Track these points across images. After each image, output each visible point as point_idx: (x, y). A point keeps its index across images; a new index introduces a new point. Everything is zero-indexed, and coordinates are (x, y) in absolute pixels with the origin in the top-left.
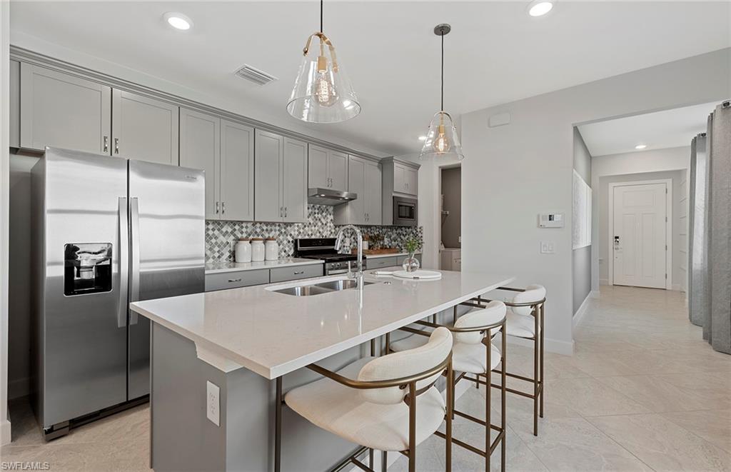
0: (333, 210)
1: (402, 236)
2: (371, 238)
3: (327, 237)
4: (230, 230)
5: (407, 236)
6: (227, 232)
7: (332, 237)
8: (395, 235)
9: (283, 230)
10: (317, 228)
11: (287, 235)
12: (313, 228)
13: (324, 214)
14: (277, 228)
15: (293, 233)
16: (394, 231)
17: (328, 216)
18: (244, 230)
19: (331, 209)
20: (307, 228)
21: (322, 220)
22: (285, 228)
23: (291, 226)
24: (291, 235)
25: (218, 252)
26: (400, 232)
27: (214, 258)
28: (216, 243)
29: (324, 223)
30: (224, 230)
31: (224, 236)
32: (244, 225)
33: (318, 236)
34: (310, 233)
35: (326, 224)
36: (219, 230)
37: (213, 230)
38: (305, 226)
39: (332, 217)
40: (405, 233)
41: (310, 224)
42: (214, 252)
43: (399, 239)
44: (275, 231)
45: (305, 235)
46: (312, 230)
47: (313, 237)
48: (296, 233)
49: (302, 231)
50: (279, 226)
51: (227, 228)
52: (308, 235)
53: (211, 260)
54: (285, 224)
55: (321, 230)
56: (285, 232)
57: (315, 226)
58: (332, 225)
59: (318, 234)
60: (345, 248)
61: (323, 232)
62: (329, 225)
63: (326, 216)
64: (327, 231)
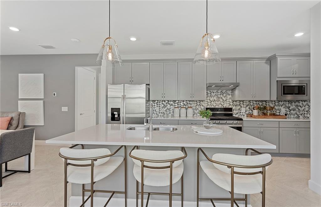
0: (231, 93)
1: (299, 108)
2: (258, 108)
3: (227, 107)
5: (304, 108)
7: (230, 107)
8: (294, 107)
9: (198, 104)
10: (219, 102)
11: (201, 106)
12: (217, 102)
13: (225, 95)
14: (195, 103)
15: (204, 105)
16: (293, 104)
17: (228, 96)
19: (230, 92)
20: (212, 102)
21: (223, 98)
22: (199, 103)
23: (203, 102)
24: (203, 106)
26: (298, 104)
29: (225, 99)
33: (220, 106)
34: (215, 105)
35: (226, 100)
38: (211, 102)
39: (230, 96)
40: (301, 105)
41: (215, 100)
43: (297, 110)
44: (194, 104)
45: (211, 106)
46: (216, 103)
47: (217, 107)
48: (205, 105)
49: (209, 104)
50: (196, 101)
52: (214, 106)
54: (199, 101)
55: (222, 103)
56: (199, 105)
57: (218, 101)
58: (230, 100)
59: (220, 105)
60: (241, 113)
61: (224, 104)
62: (228, 100)
63: (226, 96)
64: (227, 104)
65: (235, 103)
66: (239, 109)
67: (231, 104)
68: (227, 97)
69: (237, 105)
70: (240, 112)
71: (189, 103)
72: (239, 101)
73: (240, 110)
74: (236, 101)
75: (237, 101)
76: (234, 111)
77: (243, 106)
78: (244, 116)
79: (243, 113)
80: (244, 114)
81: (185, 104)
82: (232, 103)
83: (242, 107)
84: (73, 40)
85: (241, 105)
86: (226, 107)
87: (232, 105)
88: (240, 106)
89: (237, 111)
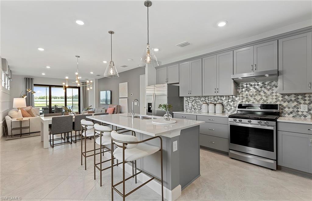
4: (204, 99)
6: (203, 100)
10: (260, 97)
13: (269, 87)
18: (210, 99)
21: (266, 91)
25: (200, 107)
27: (198, 109)
28: (199, 104)
29: (269, 93)
30: (202, 99)
31: (202, 102)
32: (210, 97)
35: (271, 94)
36: (200, 99)
37: (198, 99)
42: (198, 108)
51: (203, 99)
53: (197, 110)
57: (258, 96)
58: (278, 94)
61: (267, 100)
62: (274, 94)
63: (270, 89)
64: (273, 99)
65: (286, 97)
66: (295, 106)
67: (280, 99)
68: (273, 90)
69: (291, 100)
70: (298, 111)
71: (220, 98)
72: (295, 94)
73: (298, 108)
74: (289, 95)
75: (292, 94)
76: (286, 109)
77: (302, 102)
78: (305, 116)
79: (302, 112)
80: (305, 113)
81: (215, 100)
82: (282, 97)
83: (300, 103)
84: (129, 60)
85: (299, 100)
86: (271, 103)
87: (282, 100)
88: (298, 102)
89: (291, 110)
